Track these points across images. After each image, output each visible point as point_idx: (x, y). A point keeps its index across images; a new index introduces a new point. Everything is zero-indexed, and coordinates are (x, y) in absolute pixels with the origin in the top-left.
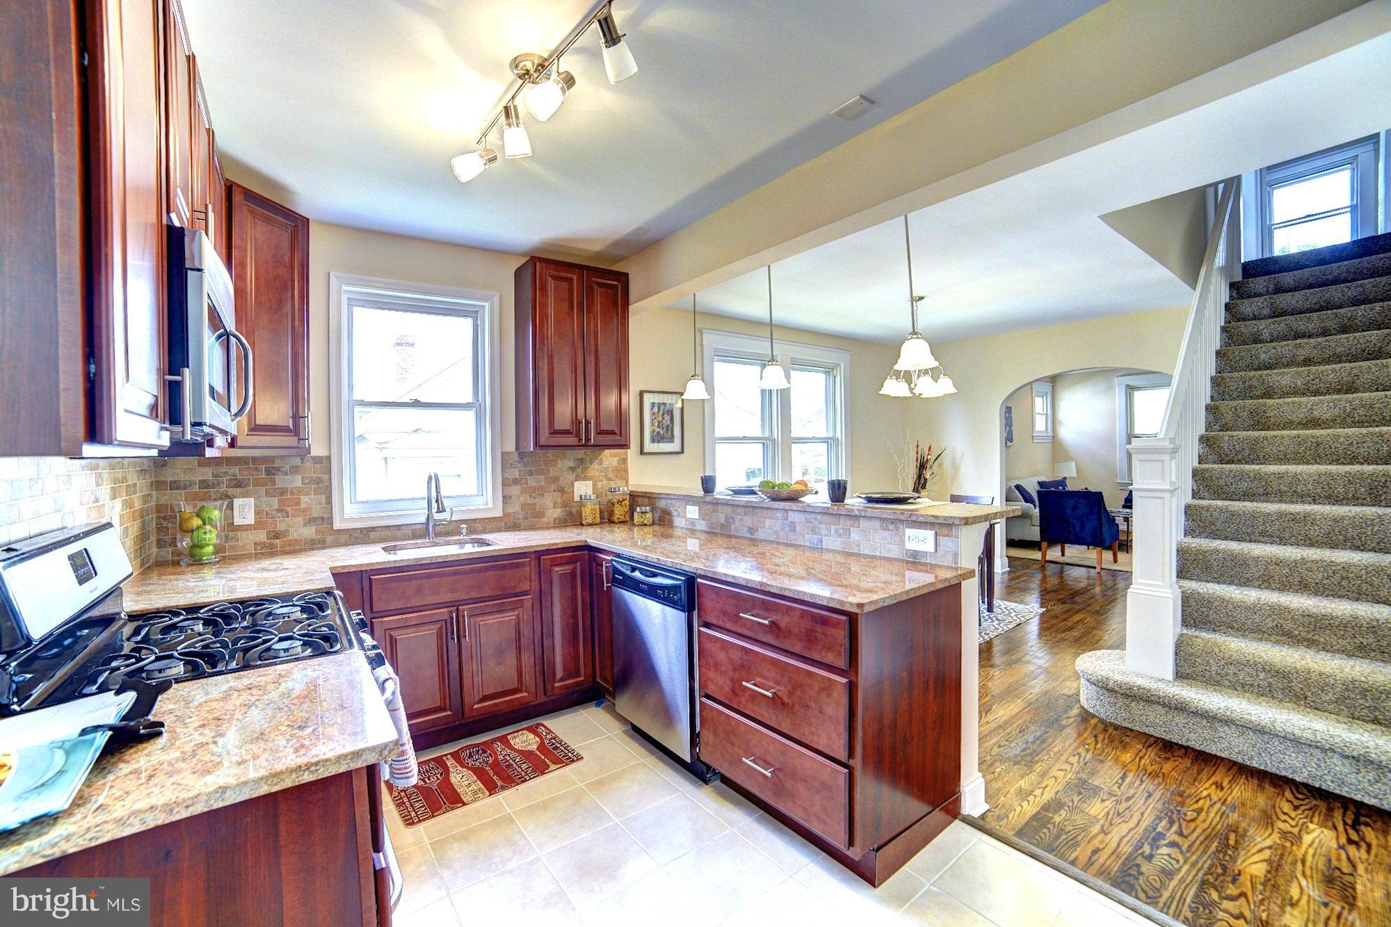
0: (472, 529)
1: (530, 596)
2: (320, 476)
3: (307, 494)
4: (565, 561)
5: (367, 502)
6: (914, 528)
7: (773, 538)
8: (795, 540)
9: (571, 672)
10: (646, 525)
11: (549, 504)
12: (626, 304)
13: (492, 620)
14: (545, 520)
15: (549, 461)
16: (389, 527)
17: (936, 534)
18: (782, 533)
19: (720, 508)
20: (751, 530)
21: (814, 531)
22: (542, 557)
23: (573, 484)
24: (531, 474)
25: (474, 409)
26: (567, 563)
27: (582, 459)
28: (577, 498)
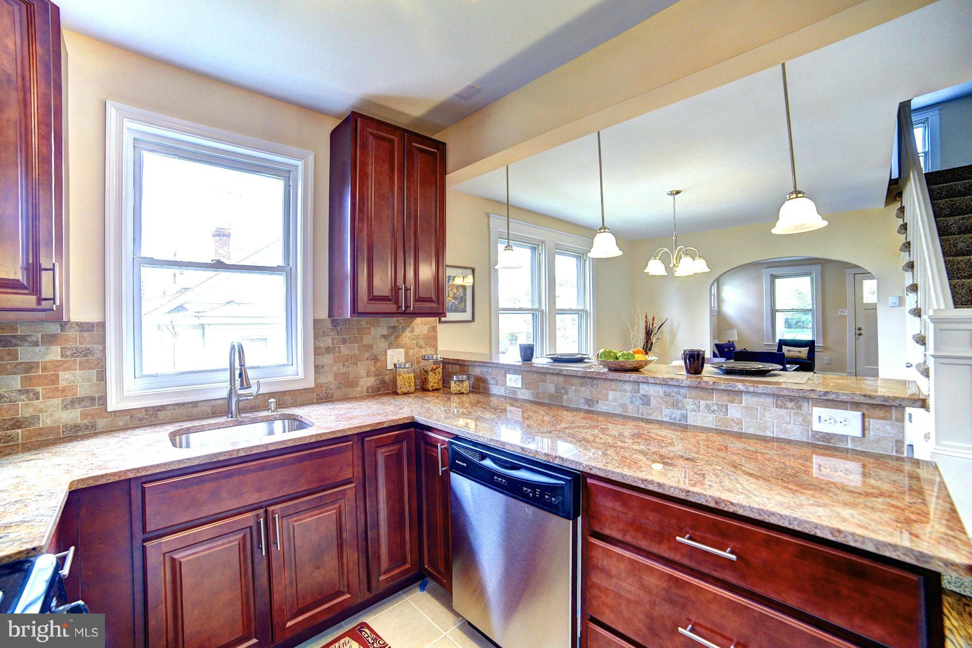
0: (281, 402)
1: (353, 485)
2: (89, 346)
3: (69, 369)
4: (390, 442)
5: (156, 376)
6: (826, 407)
7: (619, 411)
8: (649, 414)
9: (397, 559)
10: (463, 393)
11: (363, 373)
12: (444, 172)
13: (309, 519)
14: (358, 389)
15: (363, 328)
16: (183, 404)
17: (863, 416)
18: (630, 407)
19: (549, 378)
20: (589, 402)
21: (675, 405)
22: (366, 439)
23: (386, 352)
24: (344, 342)
25: (284, 274)
26: (393, 444)
27: (395, 327)
28: (390, 366)
